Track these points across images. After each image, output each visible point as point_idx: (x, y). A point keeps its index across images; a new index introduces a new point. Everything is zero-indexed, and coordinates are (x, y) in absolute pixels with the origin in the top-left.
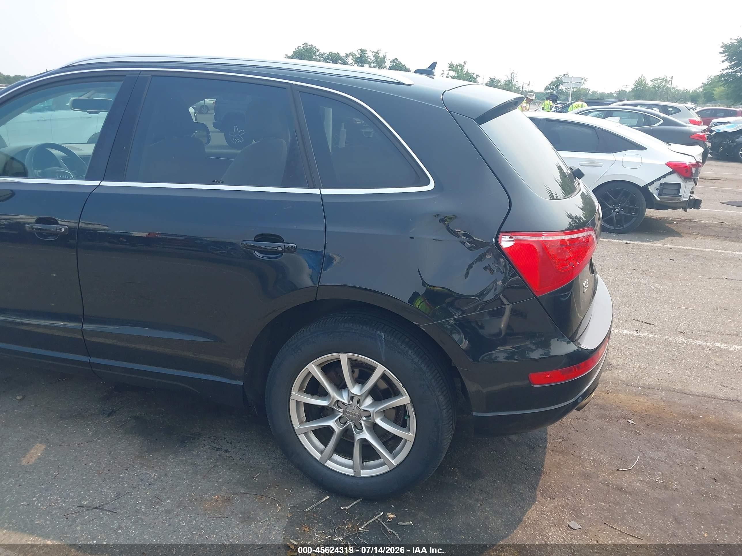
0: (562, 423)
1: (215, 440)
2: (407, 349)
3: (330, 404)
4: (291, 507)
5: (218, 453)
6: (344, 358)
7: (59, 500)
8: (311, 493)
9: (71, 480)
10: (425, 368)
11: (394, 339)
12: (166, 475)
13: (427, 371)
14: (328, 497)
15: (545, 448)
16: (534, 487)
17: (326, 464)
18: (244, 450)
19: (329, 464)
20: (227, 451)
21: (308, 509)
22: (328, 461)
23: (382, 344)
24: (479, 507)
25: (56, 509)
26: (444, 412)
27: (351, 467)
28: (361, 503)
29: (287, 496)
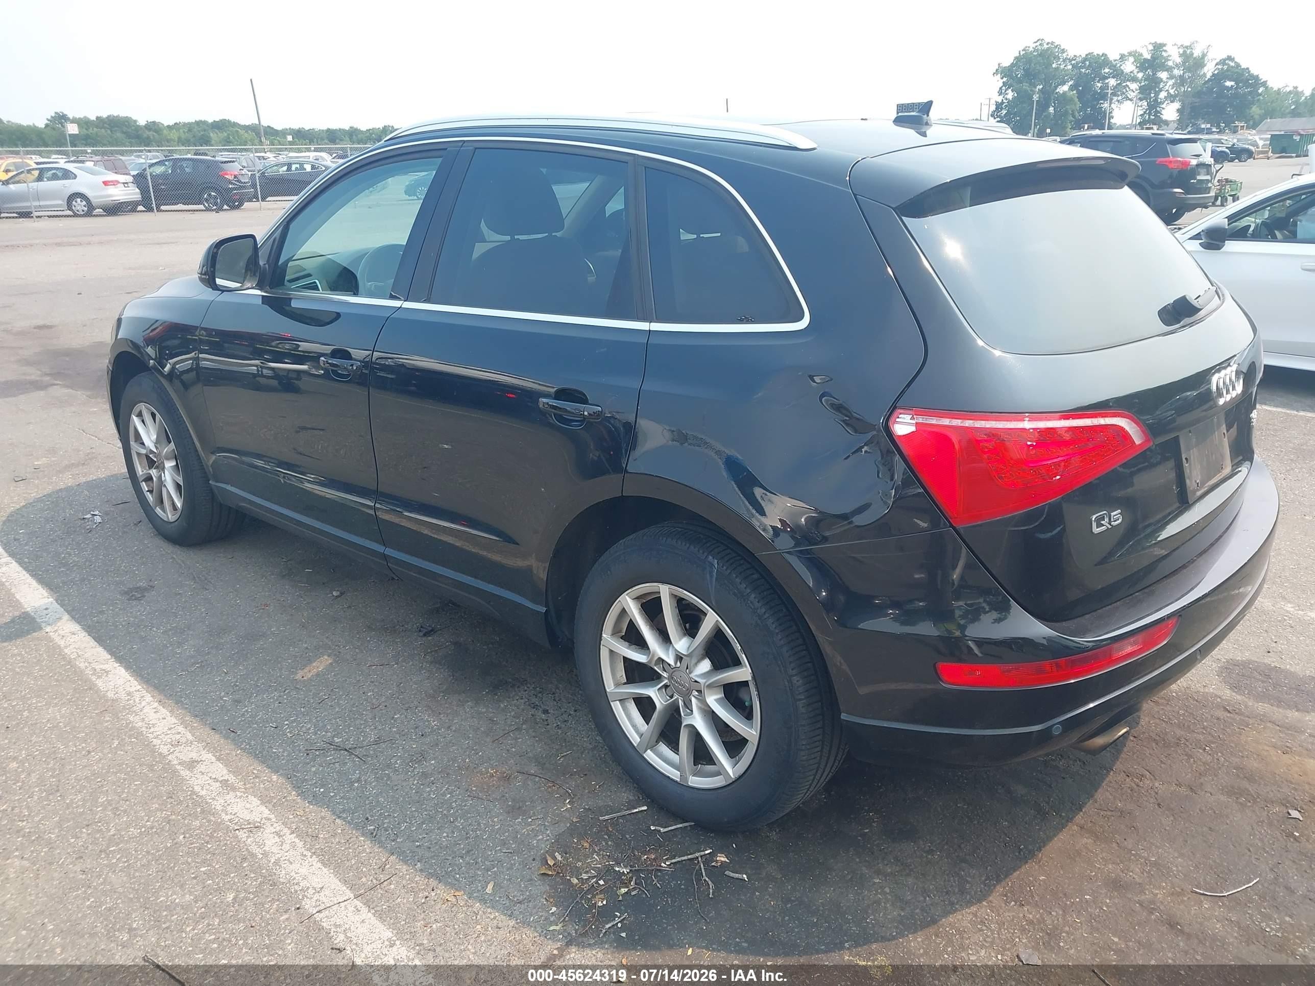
0: (1138, 786)
1: (540, 692)
2: (748, 591)
3: (650, 661)
4: (585, 809)
5: (533, 711)
6: (665, 592)
7: (312, 731)
8: (626, 795)
9: (337, 709)
10: (774, 626)
11: (730, 573)
12: (449, 727)
13: (777, 631)
14: (645, 808)
15: (1069, 820)
16: (998, 876)
17: (645, 755)
18: (570, 715)
19: (650, 756)
20: (546, 712)
21: (606, 817)
22: (649, 751)
23: (711, 576)
24: (875, 883)
25: (302, 739)
26: (800, 704)
27: (677, 768)
28: (689, 828)
29: (589, 792)
